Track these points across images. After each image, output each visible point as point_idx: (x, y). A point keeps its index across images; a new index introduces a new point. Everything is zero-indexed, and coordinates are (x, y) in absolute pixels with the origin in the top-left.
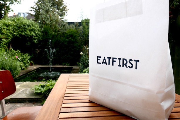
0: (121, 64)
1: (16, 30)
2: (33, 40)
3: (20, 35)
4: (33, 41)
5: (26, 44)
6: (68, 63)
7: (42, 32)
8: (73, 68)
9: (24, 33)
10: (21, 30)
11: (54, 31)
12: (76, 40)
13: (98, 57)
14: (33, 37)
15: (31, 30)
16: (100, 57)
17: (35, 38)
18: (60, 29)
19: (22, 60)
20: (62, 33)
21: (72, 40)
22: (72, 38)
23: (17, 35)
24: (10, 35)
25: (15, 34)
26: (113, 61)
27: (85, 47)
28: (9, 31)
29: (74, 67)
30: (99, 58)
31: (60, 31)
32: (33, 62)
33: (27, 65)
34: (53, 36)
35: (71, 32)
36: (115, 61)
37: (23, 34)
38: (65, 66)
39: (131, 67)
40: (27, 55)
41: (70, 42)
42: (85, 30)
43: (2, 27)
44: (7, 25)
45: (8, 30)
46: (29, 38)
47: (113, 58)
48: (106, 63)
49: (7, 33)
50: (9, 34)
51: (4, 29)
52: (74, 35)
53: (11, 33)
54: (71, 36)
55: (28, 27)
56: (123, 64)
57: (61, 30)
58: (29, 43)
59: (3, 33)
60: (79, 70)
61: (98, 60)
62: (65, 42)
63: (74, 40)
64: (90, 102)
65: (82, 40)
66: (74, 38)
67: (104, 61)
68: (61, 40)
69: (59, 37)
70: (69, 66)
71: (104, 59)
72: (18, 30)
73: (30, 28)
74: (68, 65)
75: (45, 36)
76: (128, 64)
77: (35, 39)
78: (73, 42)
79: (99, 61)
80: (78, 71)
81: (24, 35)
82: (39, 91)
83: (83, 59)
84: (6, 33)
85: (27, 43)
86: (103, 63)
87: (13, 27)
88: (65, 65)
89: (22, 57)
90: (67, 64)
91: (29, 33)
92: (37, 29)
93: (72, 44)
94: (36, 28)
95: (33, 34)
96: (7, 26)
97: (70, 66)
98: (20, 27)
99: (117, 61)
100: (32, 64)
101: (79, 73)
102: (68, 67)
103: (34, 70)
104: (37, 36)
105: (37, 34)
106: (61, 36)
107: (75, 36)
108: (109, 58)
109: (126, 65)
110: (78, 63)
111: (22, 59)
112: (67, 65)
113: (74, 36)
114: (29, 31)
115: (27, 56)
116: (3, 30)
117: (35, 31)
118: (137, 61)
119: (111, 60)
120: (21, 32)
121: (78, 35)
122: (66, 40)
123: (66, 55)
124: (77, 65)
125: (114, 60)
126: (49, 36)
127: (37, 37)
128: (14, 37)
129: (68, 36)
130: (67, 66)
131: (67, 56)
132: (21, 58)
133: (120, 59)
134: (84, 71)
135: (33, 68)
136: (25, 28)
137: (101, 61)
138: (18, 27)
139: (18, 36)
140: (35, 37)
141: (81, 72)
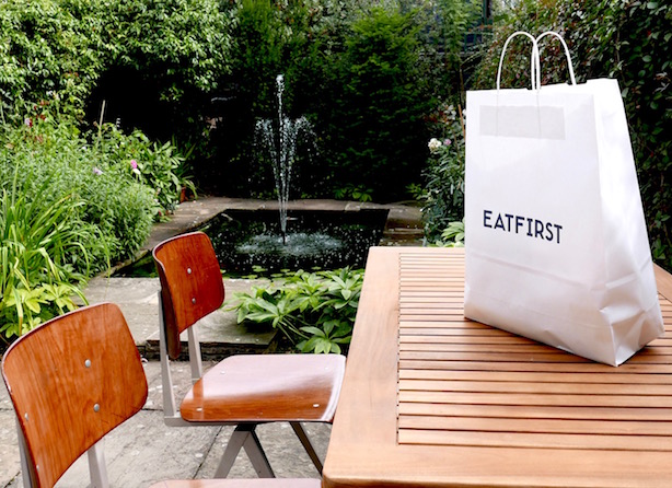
0: (533, 232)
1: (116, 27)
2: (192, 78)
3: (137, 54)
4: (194, 81)
5: (163, 97)
6: (362, 191)
7: (236, 33)
8: (390, 216)
9: (154, 43)
10: (136, 28)
11: (288, 24)
12: (403, 66)
13: (486, 212)
14: (195, 61)
15: (182, 28)
16: (490, 212)
17: (203, 64)
18: (321, 8)
19: (148, 177)
20: (331, 34)
21: (386, 66)
22: (385, 59)
23: (122, 53)
24: (92, 58)
25: (111, 51)
26: (518, 224)
27: (454, 113)
28: (89, 37)
29: (396, 211)
30: (488, 215)
31: (317, 23)
32: (191, 185)
33: (169, 198)
34: (287, 50)
35: (379, 25)
36: (521, 224)
37: (148, 48)
38: (348, 207)
39: (550, 239)
40: (168, 152)
41: (372, 79)
42: (454, 12)
43: (57, 21)
44: (76, 8)
45: (82, 31)
46: (173, 66)
47: (518, 218)
48: (502, 226)
49: (78, 48)
50: (89, 53)
51: (65, 28)
52: (394, 40)
53: (93, 46)
54: (379, 45)
55: (169, 14)
56: (537, 232)
57: (325, 13)
58: (175, 93)
59: (64, 51)
60: (421, 226)
61: (486, 218)
62: (349, 81)
63: (392, 66)
64: (468, 320)
65: (433, 65)
66: (391, 59)
67: (500, 223)
68: (325, 68)
69: (314, 53)
70: (368, 206)
71: (500, 218)
72: (125, 27)
73: (178, 18)
74: (366, 197)
75: (249, 52)
76: (545, 233)
77: (200, 71)
78: (387, 80)
79: (488, 222)
80: (417, 231)
81: (154, 55)
82: (261, 317)
83: (441, 175)
84: (74, 49)
85: (168, 94)
86: (497, 226)
87: (104, 17)
88: (348, 198)
89: (148, 163)
90: (356, 196)
91: (178, 42)
92: (211, 19)
93: (381, 91)
94: (205, 16)
95: (196, 46)
96: (78, 15)
97: (375, 207)
98: (135, 14)
99: (526, 223)
100: (187, 196)
101: (425, 240)
102: (362, 210)
103: (201, 226)
104: (209, 55)
105: (211, 46)
106: (323, 48)
107: (399, 48)
108: (509, 217)
109: (541, 232)
110: (414, 188)
111: (147, 172)
112: (357, 200)
113: (394, 46)
114: (176, 30)
115: (168, 157)
116: (64, 34)
117: (200, 31)
118: (559, 227)
119: (513, 221)
120: (141, 37)
121: (413, 41)
122: (355, 68)
123: (351, 149)
124: (408, 199)
125: (520, 221)
126: (267, 53)
127: (211, 61)
128: (107, 65)
129: (361, 50)
130: (358, 207)
131: (358, 154)
132: (141, 166)
133: (530, 220)
134: (447, 233)
135: (198, 213)
136: (154, 20)
137: (492, 222)
138: (125, 16)
139: (128, 59)
140: (201, 58)
141: (435, 236)
